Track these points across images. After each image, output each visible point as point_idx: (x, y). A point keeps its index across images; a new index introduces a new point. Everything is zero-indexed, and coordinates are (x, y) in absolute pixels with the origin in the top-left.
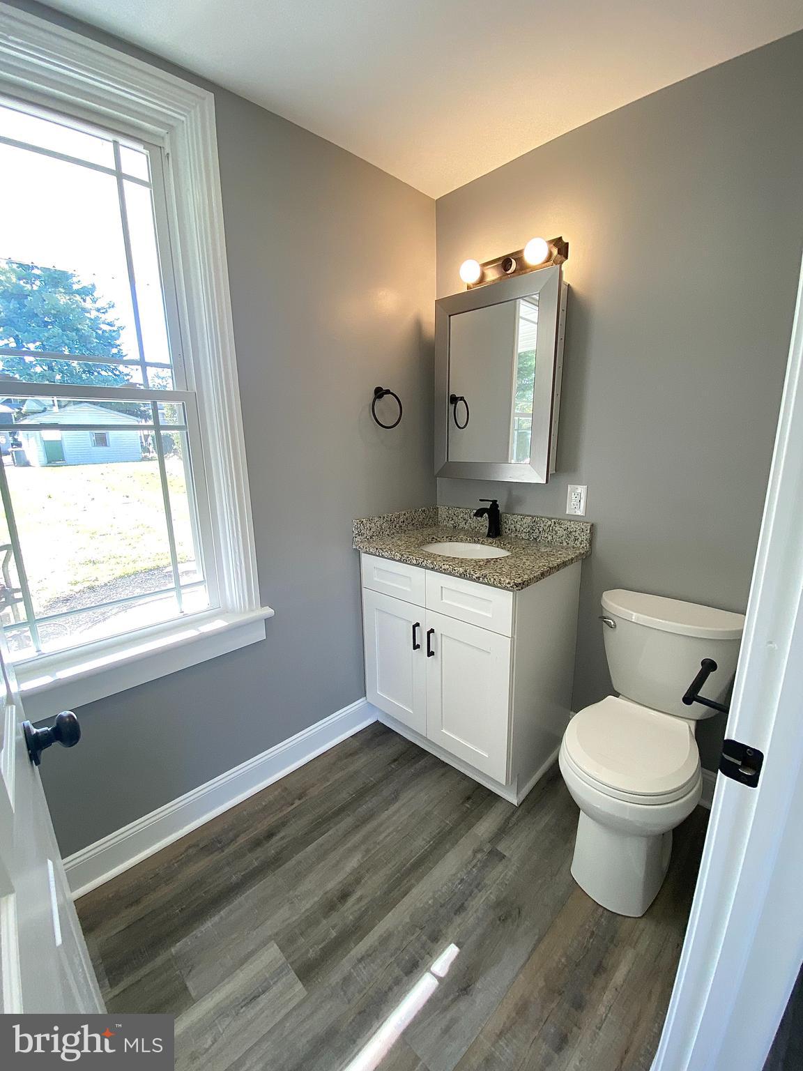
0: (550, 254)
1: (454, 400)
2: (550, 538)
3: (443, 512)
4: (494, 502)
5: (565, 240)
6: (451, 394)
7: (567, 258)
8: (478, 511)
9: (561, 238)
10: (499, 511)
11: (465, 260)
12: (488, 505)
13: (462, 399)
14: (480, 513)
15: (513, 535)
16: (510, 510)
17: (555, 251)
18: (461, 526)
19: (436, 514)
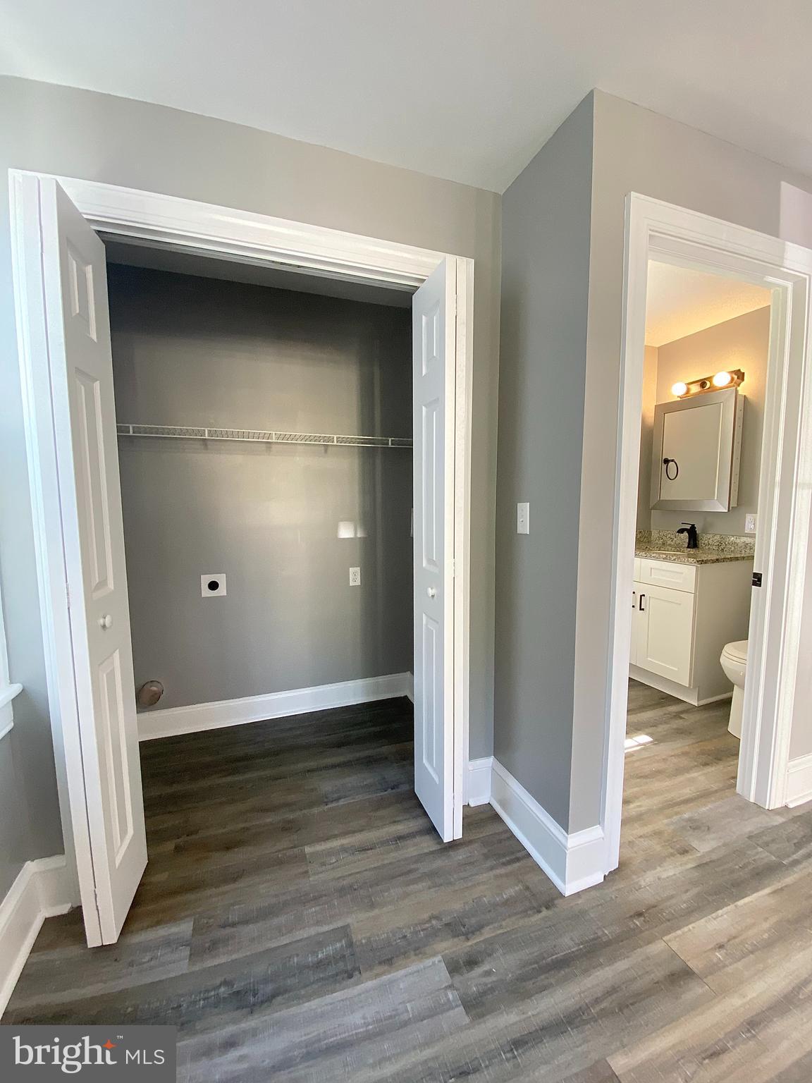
0: (732, 379)
1: (666, 461)
2: (733, 548)
3: (655, 534)
4: (693, 525)
5: (742, 371)
6: (664, 458)
7: (743, 380)
8: (680, 530)
9: (739, 370)
10: (696, 531)
11: (676, 382)
12: (688, 527)
13: (673, 461)
14: (681, 531)
15: (707, 547)
16: (705, 531)
17: (736, 377)
18: (669, 542)
19: (650, 534)
